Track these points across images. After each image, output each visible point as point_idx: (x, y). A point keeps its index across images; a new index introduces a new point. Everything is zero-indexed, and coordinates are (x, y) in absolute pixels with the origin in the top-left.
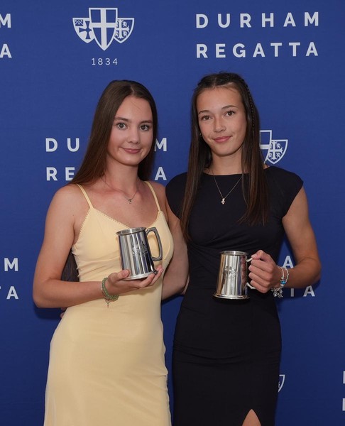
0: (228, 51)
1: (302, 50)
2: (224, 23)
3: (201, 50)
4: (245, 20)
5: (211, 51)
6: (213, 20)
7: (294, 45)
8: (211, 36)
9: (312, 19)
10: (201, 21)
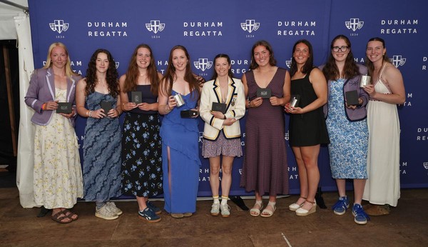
0: (194, 33)
1: (217, 34)
2: (193, 25)
3: (185, 34)
4: (199, 24)
5: (189, 34)
6: (189, 24)
7: (215, 32)
8: (189, 29)
9: (220, 24)
10: (185, 24)
